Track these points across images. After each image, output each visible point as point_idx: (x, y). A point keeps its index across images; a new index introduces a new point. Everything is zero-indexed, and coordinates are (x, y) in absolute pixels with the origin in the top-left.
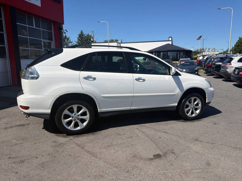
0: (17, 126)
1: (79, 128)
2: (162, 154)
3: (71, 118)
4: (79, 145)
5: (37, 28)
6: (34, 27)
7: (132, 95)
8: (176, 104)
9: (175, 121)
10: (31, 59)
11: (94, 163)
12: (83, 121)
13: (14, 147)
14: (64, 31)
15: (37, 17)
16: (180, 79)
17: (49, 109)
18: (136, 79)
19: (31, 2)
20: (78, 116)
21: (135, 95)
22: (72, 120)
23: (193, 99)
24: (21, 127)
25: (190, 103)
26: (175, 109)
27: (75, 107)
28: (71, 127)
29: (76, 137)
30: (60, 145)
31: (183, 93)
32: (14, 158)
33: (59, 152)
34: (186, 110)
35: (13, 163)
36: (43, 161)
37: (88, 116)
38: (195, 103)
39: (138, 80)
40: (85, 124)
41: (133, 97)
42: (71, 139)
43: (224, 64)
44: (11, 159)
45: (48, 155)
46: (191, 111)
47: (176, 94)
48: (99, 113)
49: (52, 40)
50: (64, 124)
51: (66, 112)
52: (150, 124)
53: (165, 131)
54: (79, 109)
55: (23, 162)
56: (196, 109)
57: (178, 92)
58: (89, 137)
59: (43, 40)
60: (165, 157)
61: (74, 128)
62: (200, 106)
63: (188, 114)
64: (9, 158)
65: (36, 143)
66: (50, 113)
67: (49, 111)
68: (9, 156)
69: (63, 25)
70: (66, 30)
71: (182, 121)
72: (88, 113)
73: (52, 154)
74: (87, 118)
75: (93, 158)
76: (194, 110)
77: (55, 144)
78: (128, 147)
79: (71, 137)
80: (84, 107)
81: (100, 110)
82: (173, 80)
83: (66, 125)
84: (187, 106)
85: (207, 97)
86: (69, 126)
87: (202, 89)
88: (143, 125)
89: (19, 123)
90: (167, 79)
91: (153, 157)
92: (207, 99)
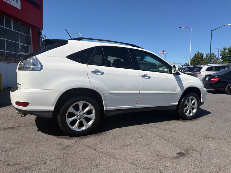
0: (6, 129)
1: (83, 128)
2: (184, 152)
3: (76, 117)
4: (89, 147)
5: (14, 31)
6: (12, 29)
7: (138, 92)
8: (177, 103)
9: (175, 121)
10: (7, 62)
11: (118, 165)
12: (88, 120)
13: (10, 152)
14: (43, 37)
15: (16, 19)
16: (180, 78)
17: (52, 105)
18: (142, 75)
19: (10, 4)
20: (84, 114)
21: (141, 92)
22: (77, 119)
23: (190, 98)
24: (11, 130)
25: (188, 102)
26: (175, 108)
27: (81, 104)
28: (75, 128)
29: (81, 138)
30: (67, 147)
31: (183, 92)
32: (14, 165)
33: (70, 155)
34: (185, 109)
35: (17, 171)
36: (55, 166)
37: (93, 114)
38: (192, 102)
39: (143, 76)
40: (90, 123)
41: (139, 94)
42: (77, 141)
43: (194, 73)
44: (11, 167)
45: (57, 159)
46: (189, 110)
47: (177, 93)
48: (105, 111)
49: (30, 44)
50: (68, 124)
51: (71, 109)
52: (153, 123)
53: (171, 130)
54: (85, 107)
55: (29, 170)
56: (193, 109)
57: (179, 91)
58: (95, 138)
59: (20, 44)
60: (189, 155)
61: (79, 129)
62: (196, 105)
63: (187, 114)
64: (9, 165)
65: (36, 147)
66: (53, 111)
67: (52, 108)
68: (7, 163)
69: (42, 30)
70: (45, 36)
71: (181, 121)
72: (94, 111)
73: (62, 157)
74: (92, 117)
75: (113, 160)
76: (191, 109)
77: (60, 146)
78: (145, 146)
79: (76, 139)
80: (90, 104)
81: (106, 108)
82: (175, 78)
83: (70, 125)
84: (186, 106)
85: (202, 97)
86: (73, 126)
87: (198, 88)
88: (146, 125)
89: (6, 126)
90: (169, 78)
91: (176, 155)
92: (202, 98)
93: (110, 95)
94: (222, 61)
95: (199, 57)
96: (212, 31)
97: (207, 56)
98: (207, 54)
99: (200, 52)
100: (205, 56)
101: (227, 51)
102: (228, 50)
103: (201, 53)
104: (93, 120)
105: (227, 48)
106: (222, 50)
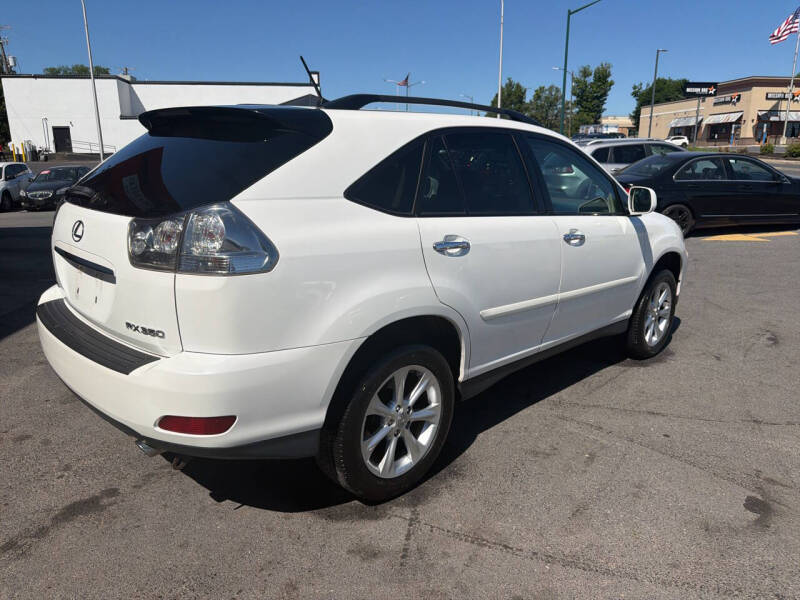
93: (485, 324)
94: (578, 113)
95: (513, 98)
96: (570, 13)
97: (538, 97)
98: (537, 88)
99: (515, 81)
100: (529, 98)
101: (591, 79)
102: (595, 77)
103: (518, 86)
104: (432, 426)
105: (593, 69)
106: (577, 75)
